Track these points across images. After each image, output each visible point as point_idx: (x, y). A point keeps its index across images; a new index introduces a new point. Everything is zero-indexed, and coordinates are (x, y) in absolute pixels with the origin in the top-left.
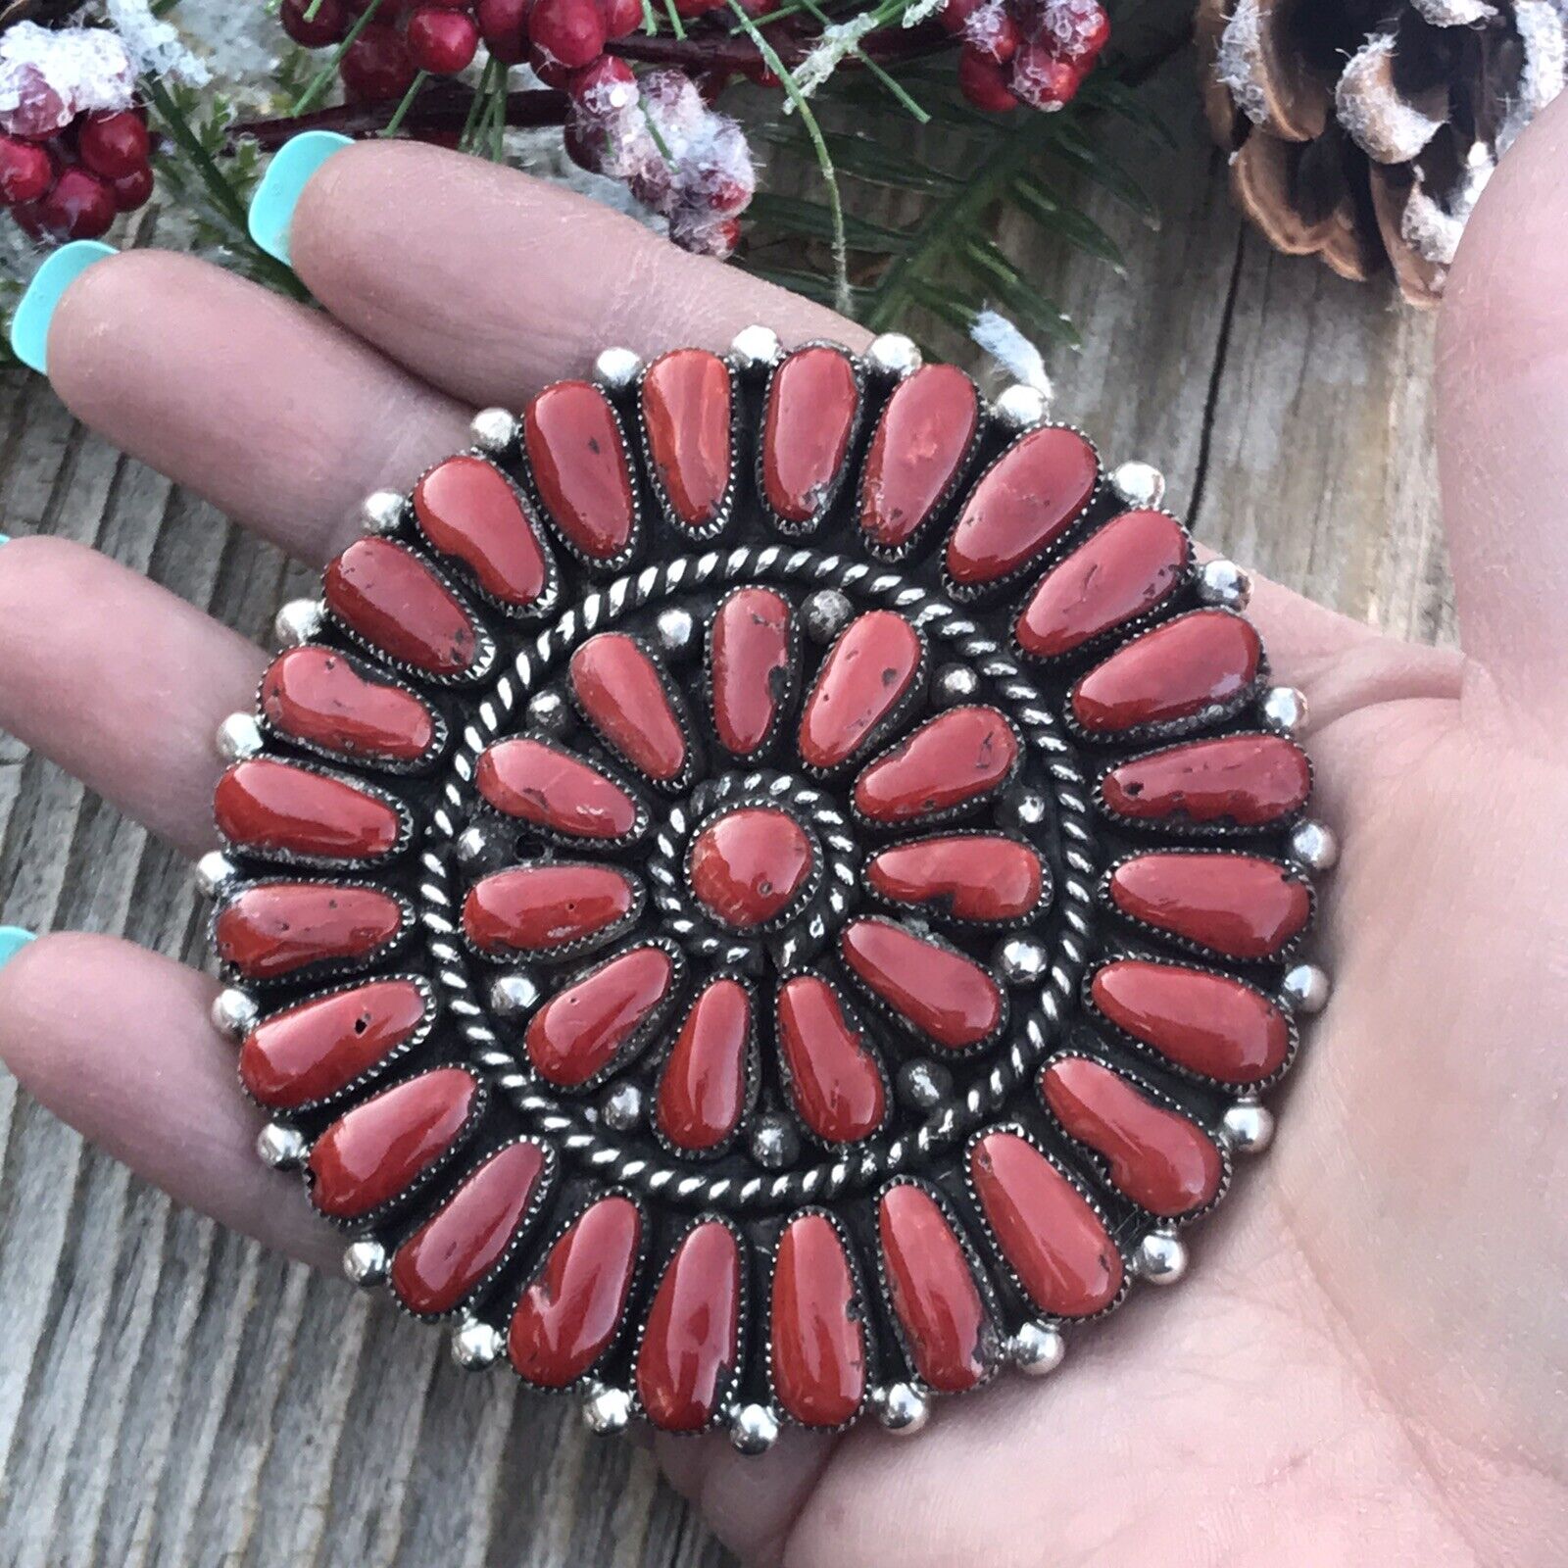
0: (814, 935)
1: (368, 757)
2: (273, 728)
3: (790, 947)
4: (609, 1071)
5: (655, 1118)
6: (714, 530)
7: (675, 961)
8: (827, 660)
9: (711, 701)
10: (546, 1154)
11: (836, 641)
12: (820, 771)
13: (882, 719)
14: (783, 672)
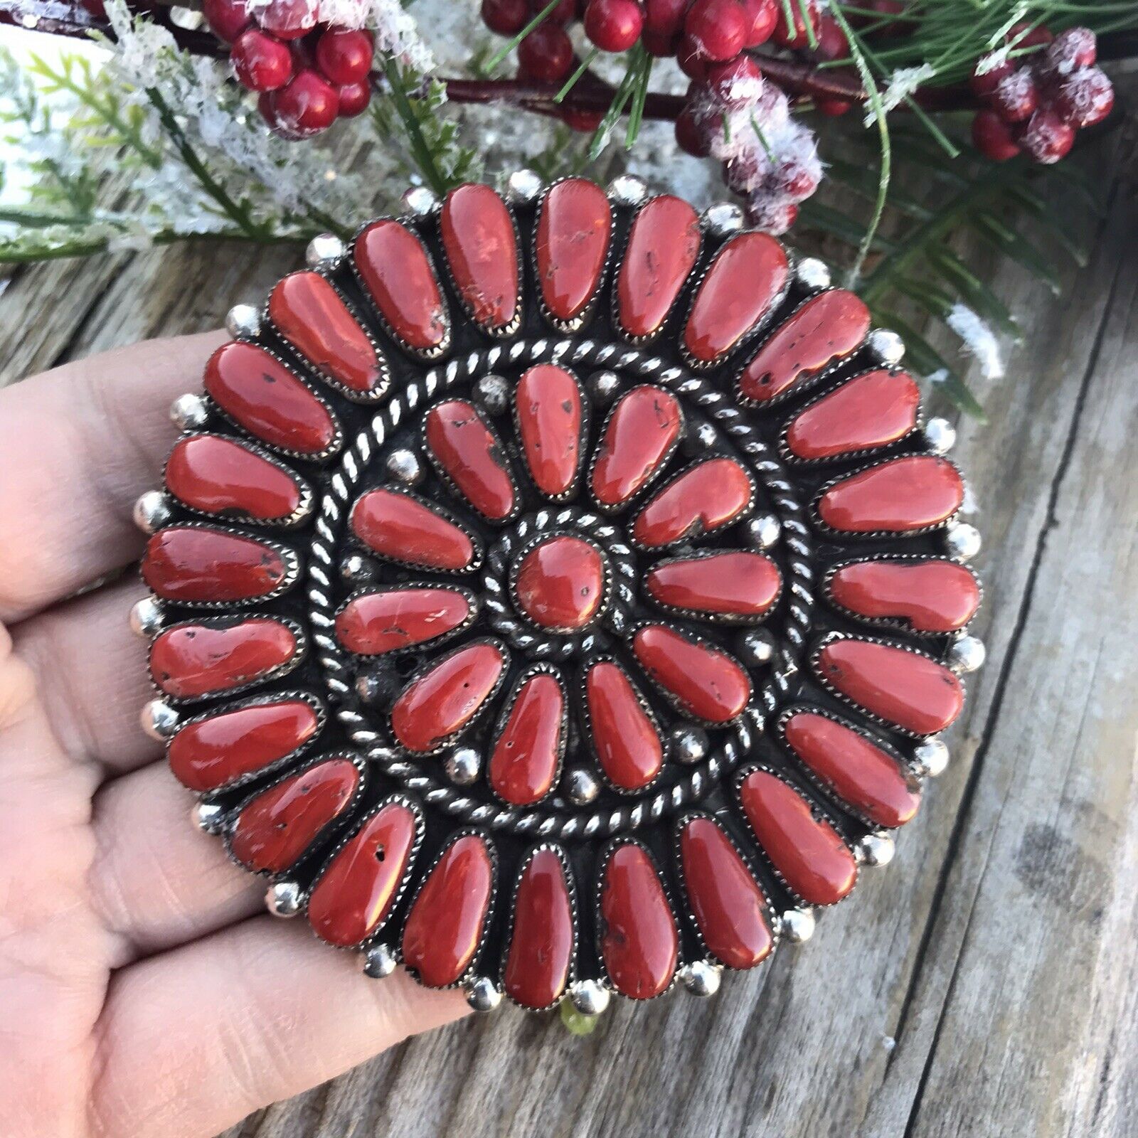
0: (628, 599)
1: (259, 678)
2: (180, 699)
3: (618, 615)
4: (559, 772)
5: (609, 782)
6: (385, 385)
7: (555, 674)
8: (517, 420)
9: (463, 495)
10: (557, 852)
11: (514, 405)
12: (563, 494)
13: (580, 437)
14: (496, 448)
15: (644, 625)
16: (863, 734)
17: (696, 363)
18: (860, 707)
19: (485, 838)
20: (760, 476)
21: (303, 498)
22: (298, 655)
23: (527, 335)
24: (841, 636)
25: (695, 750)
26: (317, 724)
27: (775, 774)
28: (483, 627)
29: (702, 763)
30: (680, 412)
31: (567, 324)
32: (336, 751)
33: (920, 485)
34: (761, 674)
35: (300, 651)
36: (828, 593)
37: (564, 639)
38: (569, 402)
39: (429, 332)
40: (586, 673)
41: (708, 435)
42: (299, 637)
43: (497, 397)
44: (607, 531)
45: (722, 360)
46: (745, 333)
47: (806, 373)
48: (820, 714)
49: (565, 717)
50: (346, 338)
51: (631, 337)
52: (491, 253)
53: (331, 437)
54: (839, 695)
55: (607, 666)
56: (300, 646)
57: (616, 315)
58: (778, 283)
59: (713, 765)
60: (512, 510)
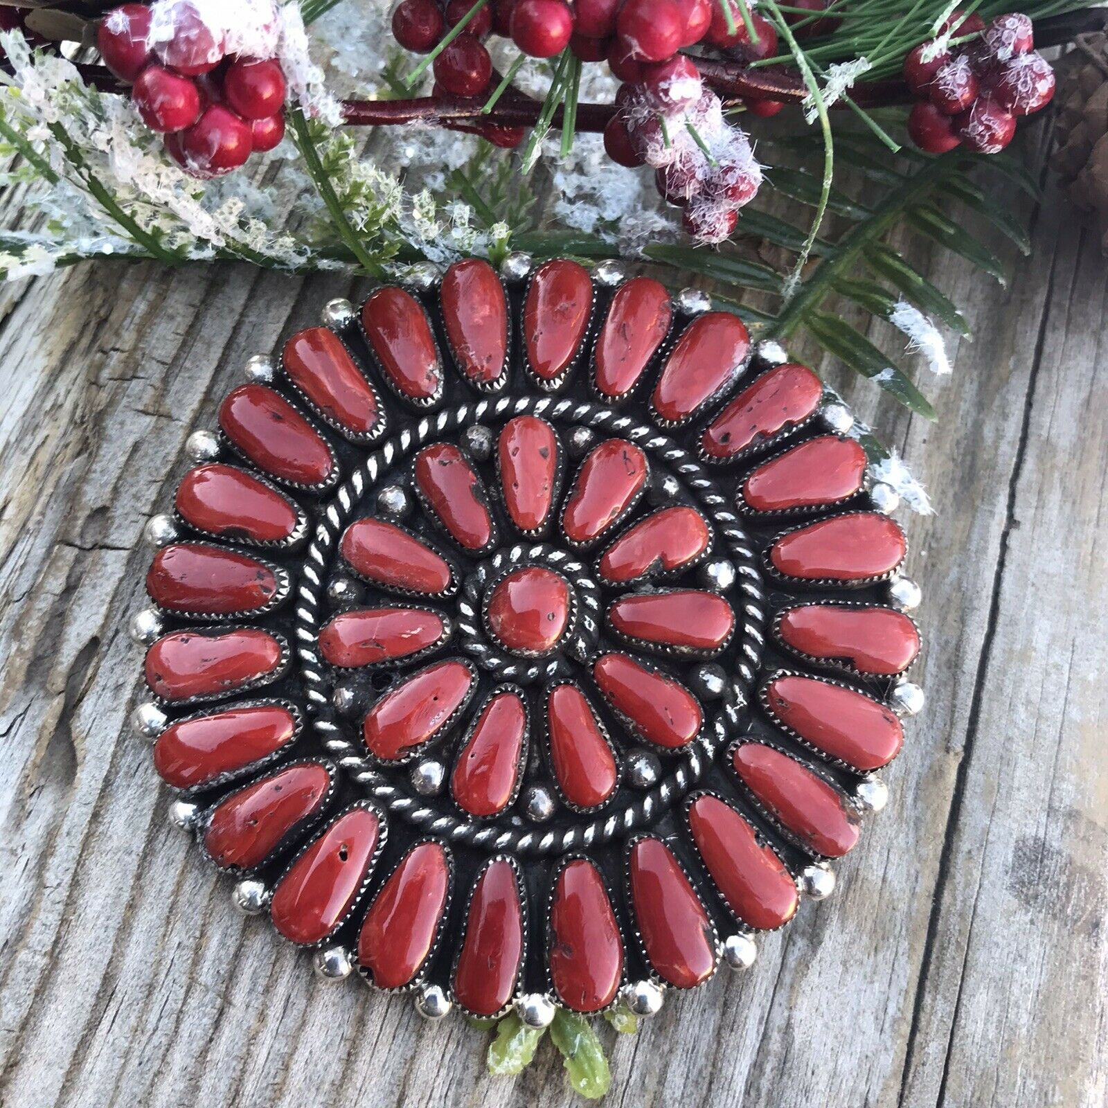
0: (591, 629)
1: (244, 684)
2: (169, 702)
3: (581, 644)
4: (518, 787)
5: (565, 798)
6: (382, 428)
7: (519, 694)
8: (499, 465)
9: (444, 527)
10: (511, 863)
11: (497, 451)
12: (537, 531)
13: (555, 480)
14: (477, 486)
15: (605, 653)
16: (807, 767)
17: (663, 422)
18: (804, 741)
19: (444, 846)
20: (718, 526)
21: (300, 523)
22: (282, 665)
23: (512, 392)
24: (789, 673)
25: (649, 774)
26: (294, 730)
27: (722, 800)
28: (455, 648)
29: (654, 788)
30: (647, 464)
31: (548, 383)
32: (310, 755)
33: (864, 538)
34: (712, 706)
35: (284, 661)
36: (778, 632)
37: (530, 662)
38: (546, 449)
39: (424, 383)
40: (548, 695)
41: (671, 487)
42: (284, 648)
43: (481, 444)
44: (576, 567)
45: (686, 420)
46: (708, 398)
47: (763, 435)
48: (767, 745)
49: (527, 735)
50: (349, 385)
51: (605, 396)
52: (483, 318)
53: (328, 471)
54: (784, 728)
55: (568, 689)
56: (285, 656)
57: (593, 377)
58: (740, 356)
59: (664, 790)
60: (489, 542)
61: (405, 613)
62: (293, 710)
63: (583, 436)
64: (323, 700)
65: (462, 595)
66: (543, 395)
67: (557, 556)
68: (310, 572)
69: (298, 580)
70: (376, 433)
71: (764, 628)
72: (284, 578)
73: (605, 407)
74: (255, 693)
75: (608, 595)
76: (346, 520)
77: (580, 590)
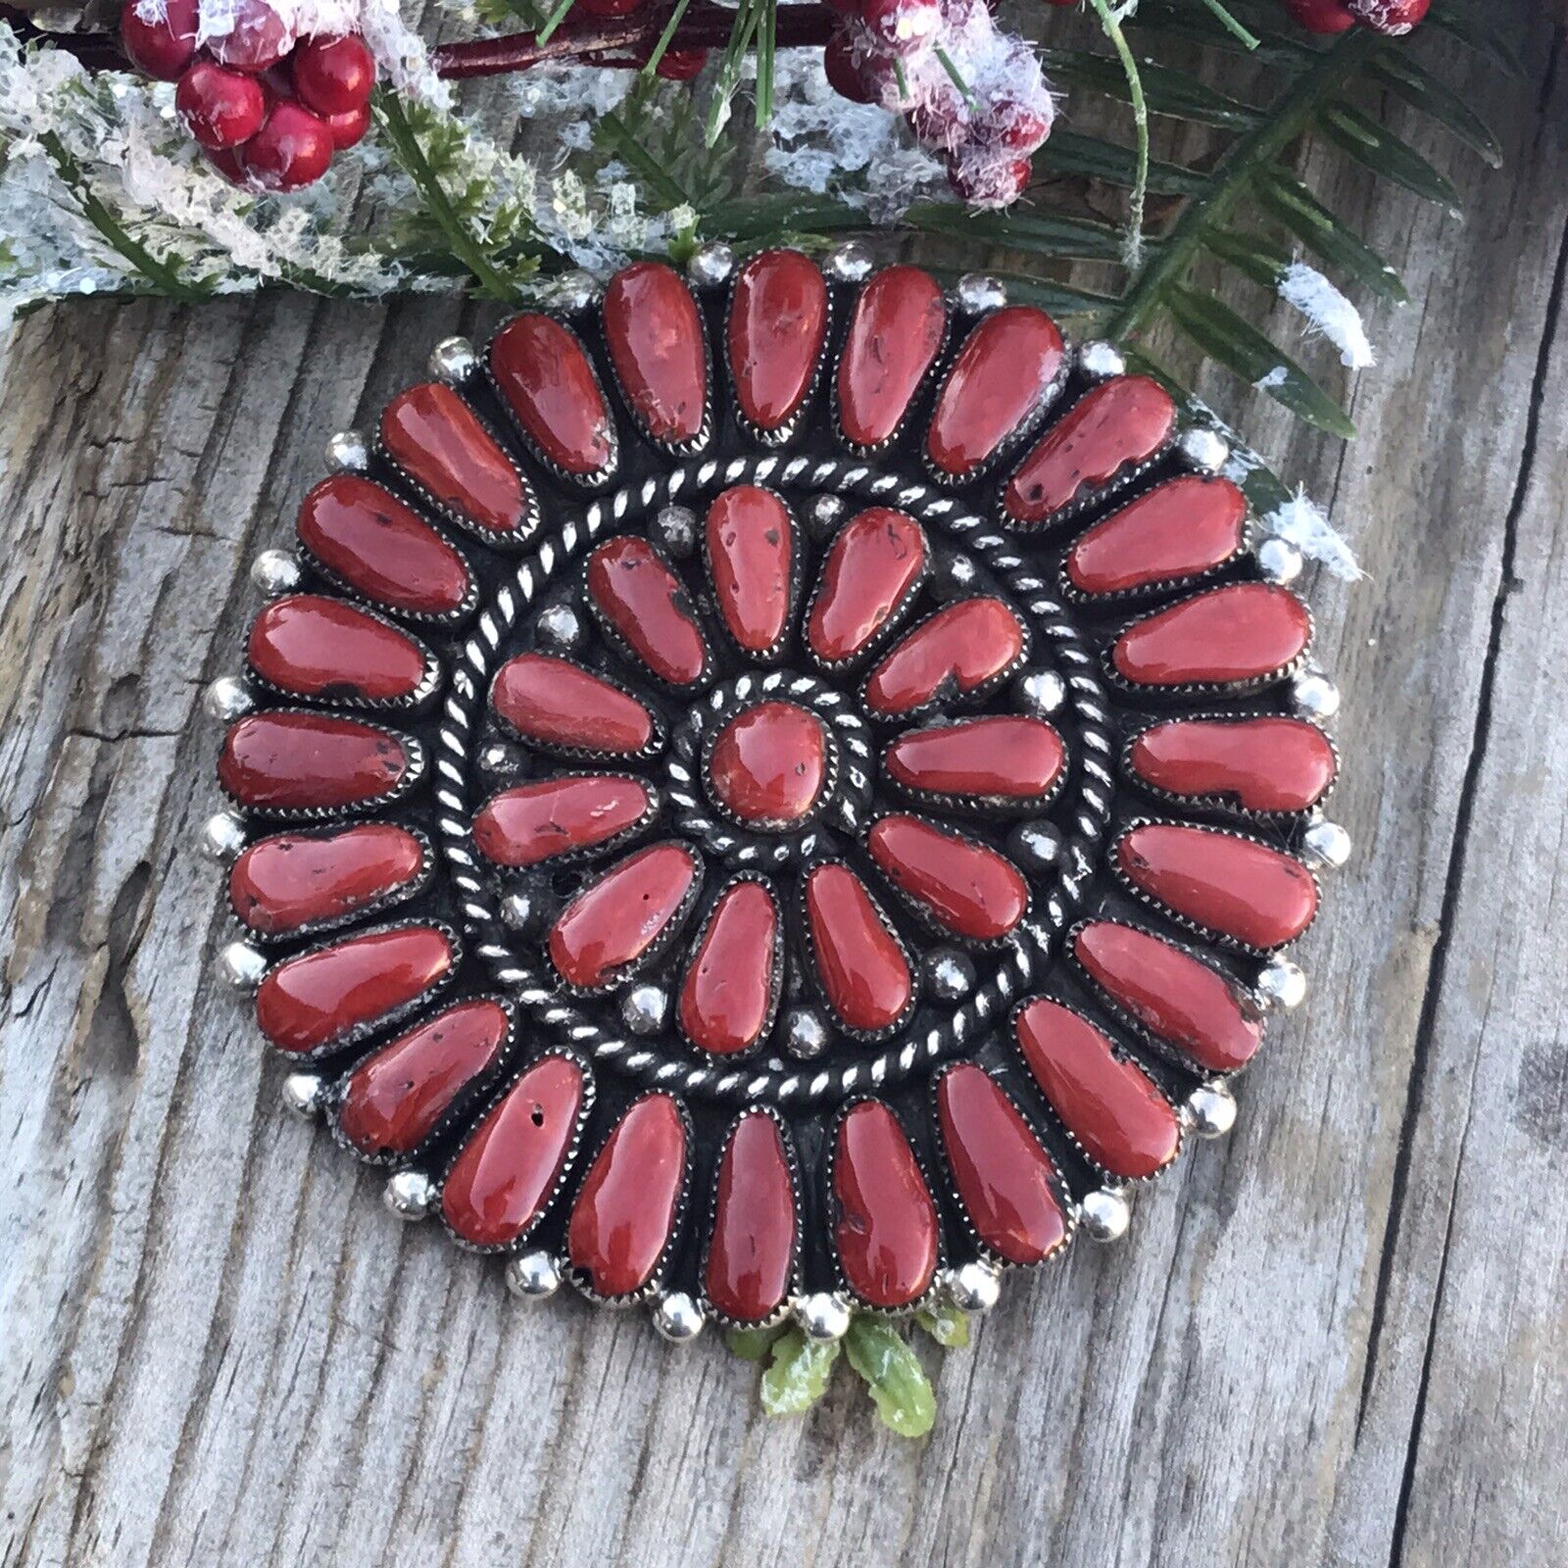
0: (860, 786)
1: (373, 900)
2: (271, 935)
3: (848, 809)
4: (773, 1012)
5: (840, 1021)
6: (534, 522)
7: (764, 883)
8: (708, 560)
9: (637, 658)
10: (771, 1114)
11: (703, 541)
12: (771, 651)
13: (791, 575)
14: (680, 594)
15: (882, 817)
16: (1182, 950)
17: (944, 478)
18: (1175, 914)
20: (1037, 622)
21: (429, 670)
22: (424, 871)
23: (721, 452)
24: (1148, 822)
25: (957, 981)
26: (451, 958)
27: (1062, 1004)
28: (667, 827)
29: (966, 999)
30: (924, 540)
31: (772, 435)
32: (476, 991)
34: (1043, 879)
35: (427, 865)
36: (1128, 766)
37: (775, 838)
38: (775, 532)
39: (590, 452)
40: (805, 881)
41: (963, 571)
42: (426, 847)
43: (680, 532)
44: (832, 698)
45: (978, 472)
46: (1007, 437)
47: (1091, 483)
48: (1122, 923)
49: (779, 940)
50: (482, 465)
51: (857, 447)
52: (668, 349)
53: (463, 592)
54: (1146, 899)
55: (834, 870)
56: (427, 858)
57: (837, 421)
58: (1051, 371)
59: (981, 1001)
60: (703, 673)
61: (592, 783)
62: (446, 932)
63: (828, 508)
64: (487, 916)
65: (670, 752)
66: (765, 453)
67: (803, 685)
68: (450, 739)
69: (435, 751)
70: (526, 531)
71: (1111, 763)
72: (415, 750)
73: (858, 463)
74: (391, 913)
75: (881, 735)
76: (494, 660)
77: (841, 731)
